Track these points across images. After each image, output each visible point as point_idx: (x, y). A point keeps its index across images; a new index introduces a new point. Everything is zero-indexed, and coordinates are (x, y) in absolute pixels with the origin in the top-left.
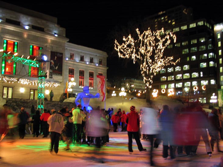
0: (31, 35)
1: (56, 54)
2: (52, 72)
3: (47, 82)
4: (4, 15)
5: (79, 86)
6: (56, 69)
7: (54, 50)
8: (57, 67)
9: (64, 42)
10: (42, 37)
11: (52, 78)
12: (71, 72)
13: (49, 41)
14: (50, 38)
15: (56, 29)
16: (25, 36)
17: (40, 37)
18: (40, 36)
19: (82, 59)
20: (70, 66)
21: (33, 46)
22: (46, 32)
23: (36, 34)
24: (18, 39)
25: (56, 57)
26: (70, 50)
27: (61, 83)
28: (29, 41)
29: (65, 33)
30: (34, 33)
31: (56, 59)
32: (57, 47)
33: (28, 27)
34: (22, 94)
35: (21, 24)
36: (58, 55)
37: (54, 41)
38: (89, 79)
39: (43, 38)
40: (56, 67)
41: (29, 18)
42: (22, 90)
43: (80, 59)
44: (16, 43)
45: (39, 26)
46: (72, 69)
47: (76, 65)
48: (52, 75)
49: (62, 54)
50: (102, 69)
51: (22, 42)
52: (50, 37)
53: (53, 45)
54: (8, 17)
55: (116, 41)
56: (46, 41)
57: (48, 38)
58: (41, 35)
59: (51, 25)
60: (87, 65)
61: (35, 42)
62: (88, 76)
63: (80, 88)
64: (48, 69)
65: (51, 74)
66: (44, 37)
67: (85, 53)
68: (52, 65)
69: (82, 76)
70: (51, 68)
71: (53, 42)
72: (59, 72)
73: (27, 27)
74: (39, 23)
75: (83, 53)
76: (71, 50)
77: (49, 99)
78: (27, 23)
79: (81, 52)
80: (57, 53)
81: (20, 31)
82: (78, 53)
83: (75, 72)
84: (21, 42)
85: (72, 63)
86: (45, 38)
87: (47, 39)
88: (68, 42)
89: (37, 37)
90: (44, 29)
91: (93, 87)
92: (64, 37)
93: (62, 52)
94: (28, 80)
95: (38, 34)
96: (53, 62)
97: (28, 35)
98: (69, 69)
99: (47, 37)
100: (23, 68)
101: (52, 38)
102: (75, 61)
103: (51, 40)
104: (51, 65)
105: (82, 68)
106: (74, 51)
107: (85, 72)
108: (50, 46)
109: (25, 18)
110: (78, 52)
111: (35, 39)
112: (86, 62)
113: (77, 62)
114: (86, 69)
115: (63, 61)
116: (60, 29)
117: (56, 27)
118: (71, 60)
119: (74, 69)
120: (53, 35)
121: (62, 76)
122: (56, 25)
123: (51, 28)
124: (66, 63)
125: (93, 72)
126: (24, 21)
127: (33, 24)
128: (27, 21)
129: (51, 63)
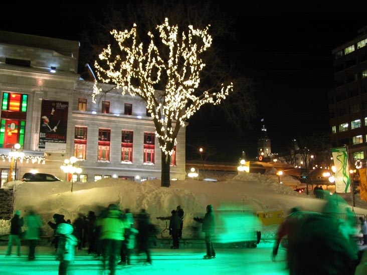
1: (54, 104)
2: (45, 137)
6: (53, 131)
8: (55, 128)
9: (70, 81)
10: (25, 77)
11: (44, 148)
13: (40, 83)
14: (41, 78)
15: (55, 61)
17: (22, 77)
18: (21, 75)
19: (128, 110)
20: (101, 125)
21: (9, 95)
22: (34, 67)
23: (13, 72)
25: (53, 111)
27: (63, 155)
30: (8, 71)
31: (54, 113)
32: (56, 92)
36: (58, 105)
37: (49, 81)
38: (145, 147)
39: (27, 78)
40: (52, 128)
43: (123, 111)
45: (21, 58)
46: (106, 130)
47: (114, 121)
48: (44, 143)
49: (67, 103)
52: (41, 76)
53: (47, 89)
56: (33, 83)
57: (37, 77)
58: (23, 74)
59: (45, 54)
60: (138, 121)
61: (10, 86)
62: (143, 141)
63: (124, 164)
65: (42, 141)
66: (30, 76)
68: (46, 124)
69: (129, 142)
70: (43, 130)
71: (47, 83)
72: (61, 136)
74: (21, 53)
80: (55, 102)
82: (120, 100)
83: (112, 135)
86: (31, 78)
87: (35, 79)
89: (17, 77)
90: (30, 61)
91: (153, 162)
92: (73, 72)
93: (67, 101)
95: (16, 73)
96: (47, 120)
98: (100, 130)
99: (36, 75)
101: (46, 76)
102: (112, 115)
103: (45, 80)
104: (44, 125)
105: (128, 128)
106: (112, 97)
107: (134, 134)
108: (41, 91)
111: (11, 81)
112: (136, 115)
113: (116, 117)
114: (137, 129)
115: (69, 116)
116: (64, 59)
117: (53, 56)
118: (105, 114)
119: (110, 130)
120: (48, 72)
121: (65, 143)
122: (55, 53)
123: (44, 59)
124: (93, 119)
125: (154, 134)
127: (8, 57)
129: (42, 121)
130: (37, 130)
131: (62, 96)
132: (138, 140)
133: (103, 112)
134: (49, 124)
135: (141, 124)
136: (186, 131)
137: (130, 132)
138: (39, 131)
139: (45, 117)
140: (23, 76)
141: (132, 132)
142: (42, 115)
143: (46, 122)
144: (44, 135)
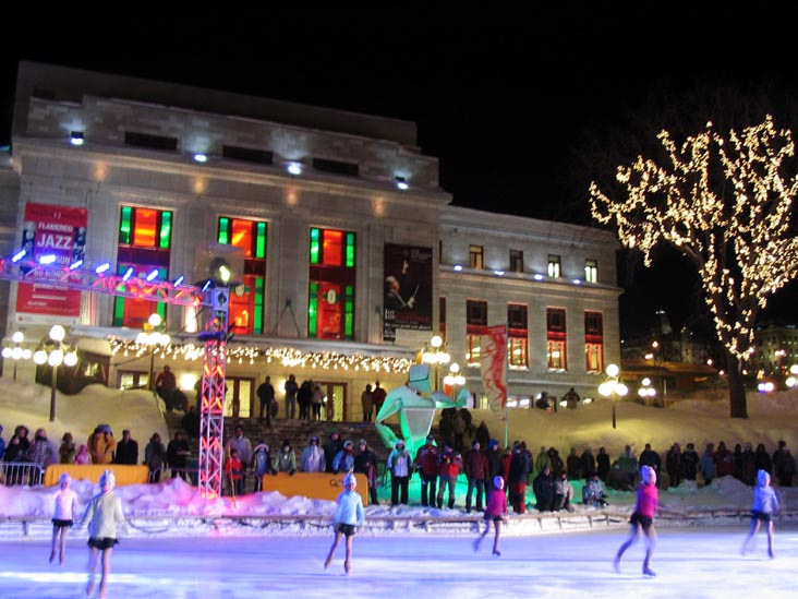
0: (312, 193)
1: (406, 253)
2: (393, 317)
3: (366, 354)
4: (216, 136)
6: (408, 307)
7: (400, 236)
8: (412, 300)
9: (432, 206)
11: (393, 340)
12: (478, 316)
14: (379, 204)
15: (402, 165)
16: (292, 198)
17: (345, 197)
18: (343, 194)
20: (469, 293)
21: (321, 232)
22: (367, 177)
23: (329, 188)
24: (267, 211)
25: (406, 265)
26: (466, 234)
28: (308, 216)
29: (435, 173)
30: (321, 186)
31: (408, 269)
32: (409, 229)
33: (299, 165)
35: (274, 160)
36: (415, 254)
37: (395, 205)
38: (550, 338)
39: (356, 200)
40: (407, 300)
41: (303, 138)
43: (507, 264)
44: (262, 226)
45: (341, 159)
46: (480, 303)
47: (493, 286)
48: (393, 330)
49: (429, 251)
50: (597, 297)
51: (280, 219)
52: (380, 196)
53: (392, 223)
54: (232, 142)
55: (593, 187)
56: (365, 211)
58: (347, 190)
59: (385, 153)
60: (536, 286)
61: (326, 215)
62: (545, 326)
65: (389, 326)
66: (360, 196)
67: (528, 242)
68: (394, 292)
69: (520, 327)
70: (389, 303)
71: (392, 211)
72: (421, 316)
73: (295, 169)
74: (344, 145)
75: (521, 241)
76: (474, 235)
78: (297, 154)
79: (513, 239)
80: (409, 248)
81: (271, 184)
82: (500, 243)
83: (490, 313)
84: (277, 223)
85: (478, 279)
86: (363, 200)
87: (370, 203)
88: (450, 204)
89: (335, 198)
90: (357, 166)
91: (565, 366)
92: (434, 189)
93: (430, 246)
94: (298, 353)
95: (337, 189)
96: (396, 284)
97: (303, 196)
98: (469, 302)
99: (370, 194)
100: (288, 309)
101: (389, 196)
102: (487, 272)
103: (387, 204)
104: (390, 295)
106: (484, 236)
107: (529, 310)
108: (381, 226)
109: (287, 136)
110: (499, 238)
111: (327, 205)
112: (532, 273)
113: (497, 276)
114: (534, 301)
115: (434, 276)
116: (419, 161)
117: (401, 156)
119: (486, 303)
121: (431, 329)
122: (401, 151)
123: (382, 161)
124: (455, 282)
125: (563, 311)
126: (286, 147)
127: (317, 156)
128: (297, 147)
129: (387, 286)
131: (420, 237)
132: (537, 322)
133: (470, 268)
134: (401, 292)
135: (542, 291)
136: (620, 305)
137: (521, 306)
138: (382, 307)
139: (391, 279)
141: (525, 307)
142: (387, 274)
143: (394, 288)
144: (390, 315)
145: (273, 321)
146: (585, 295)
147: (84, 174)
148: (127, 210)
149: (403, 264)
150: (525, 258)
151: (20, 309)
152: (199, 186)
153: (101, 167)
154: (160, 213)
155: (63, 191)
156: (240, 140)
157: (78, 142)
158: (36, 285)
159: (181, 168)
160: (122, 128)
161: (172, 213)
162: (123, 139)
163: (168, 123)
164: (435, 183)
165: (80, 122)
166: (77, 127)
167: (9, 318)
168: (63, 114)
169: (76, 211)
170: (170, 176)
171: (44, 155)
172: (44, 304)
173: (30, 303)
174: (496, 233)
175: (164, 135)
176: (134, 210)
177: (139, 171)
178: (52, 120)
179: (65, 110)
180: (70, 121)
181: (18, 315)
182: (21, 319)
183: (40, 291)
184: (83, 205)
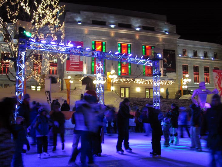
0: (142, 35)
1: (168, 52)
2: (166, 70)
3: (161, 80)
4: (116, 20)
5: (195, 82)
6: (169, 67)
7: (167, 48)
8: (170, 65)
9: (175, 38)
10: (153, 37)
11: (166, 76)
12: (185, 69)
13: (161, 40)
14: (161, 37)
15: (166, 27)
16: (137, 37)
18: (151, 36)
19: (195, 54)
20: (183, 63)
21: (145, 46)
22: (157, 31)
23: (147, 34)
24: (131, 41)
25: (168, 55)
26: (182, 46)
27: (175, 80)
28: (142, 42)
29: (175, 29)
30: (145, 34)
32: (169, 45)
33: (139, 28)
34: (138, 93)
35: (132, 27)
36: (171, 52)
37: (165, 38)
38: (205, 75)
39: (154, 37)
40: (169, 65)
41: (139, 20)
42: (138, 90)
43: (193, 54)
44: (129, 45)
45: (149, 26)
46: (186, 65)
48: (166, 73)
49: (174, 51)
51: (134, 43)
53: (164, 43)
54: (120, 22)
56: (157, 40)
59: (161, 24)
60: (201, 60)
61: (146, 42)
62: (203, 71)
63: (196, 84)
64: (161, 67)
66: (155, 36)
67: (198, 48)
69: (197, 72)
70: (165, 66)
71: (164, 40)
72: (173, 69)
74: (149, 23)
75: (196, 48)
77: (165, 97)
78: (138, 25)
79: (194, 47)
80: (169, 50)
81: (132, 33)
82: (191, 49)
83: (189, 68)
85: (185, 59)
86: (156, 37)
87: (158, 38)
88: (179, 38)
89: (149, 37)
90: (154, 28)
91: (209, 83)
92: (175, 33)
93: (174, 49)
94: (143, 80)
95: (149, 34)
96: (166, 60)
97: (140, 36)
98: (183, 65)
99: (158, 35)
100: (138, 68)
101: (164, 36)
102: (188, 57)
103: (162, 38)
104: (165, 63)
105: (196, 64)
106: (186, 47)
107: (199, 67)
108: (162, 44)
109: (135, 20)
110: (190, 47)
111: (147, 39)
112: (200, 57)
113: (190, 58)
114: (201, 65)
115: (176, 58)
116: (170, 26)
117: (165, 25)
118: (184, 56)
119: (187, 65)
120: (164, 34)
121: (176, 73)
122: (166, 23)
123: (161, 26)
125: (208, 67)
126: (135, 23)
127: (143, 25)
128: (138, 23)
129: (164, 61)
130: (161, 66)
131: (172, 47)
132: (201, 71)
133: (183, 56)
135: (202, 62)
138: (162, 67)
139: (165, 59)
140: (152, 36)
141: (198, 66)
143: (166, 61)
145: (134, 71)
146: (214, 63)
147: (81, 32)
148: (93, 42)
149: (167, 54)
150: (197, 53)
151: (67, 70)
152: (112, 35)
153: (86, 30)
154: (102, 42)
155: (77, 37)
156: (123, 21)
157: (80, 23)
158: (71, 63)
159: (107, 30)
160: (91, 19)
161: (105, 42)
162: (91, 22)
163: (103, 17)
164: (175, 32)
165: (80, 18)
166: (79, 19)
167: (64, 72)
168: (75, 16)
169: (80, 42)
170: (104, 32)
171: (71, 27)
172: (73, 68)
173: (69, 68)
174: (190, 46)
175: (102, 21)
176: (95, 42)
177: (96, 31)
178: (72, 18)
179: (75, 15)
180: (77, 18)
181: (67, 71)
182: (67, 72)
183: (72, 65)
184: (82, 41)
